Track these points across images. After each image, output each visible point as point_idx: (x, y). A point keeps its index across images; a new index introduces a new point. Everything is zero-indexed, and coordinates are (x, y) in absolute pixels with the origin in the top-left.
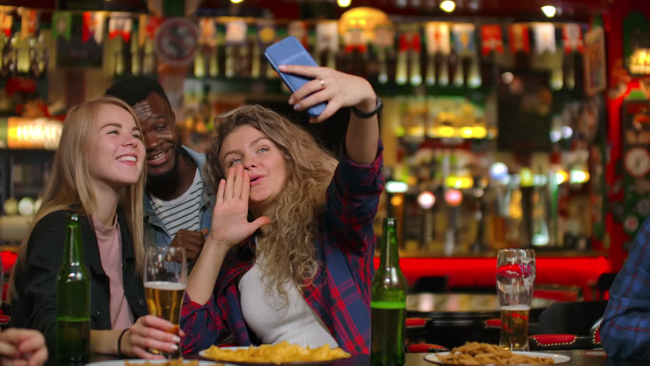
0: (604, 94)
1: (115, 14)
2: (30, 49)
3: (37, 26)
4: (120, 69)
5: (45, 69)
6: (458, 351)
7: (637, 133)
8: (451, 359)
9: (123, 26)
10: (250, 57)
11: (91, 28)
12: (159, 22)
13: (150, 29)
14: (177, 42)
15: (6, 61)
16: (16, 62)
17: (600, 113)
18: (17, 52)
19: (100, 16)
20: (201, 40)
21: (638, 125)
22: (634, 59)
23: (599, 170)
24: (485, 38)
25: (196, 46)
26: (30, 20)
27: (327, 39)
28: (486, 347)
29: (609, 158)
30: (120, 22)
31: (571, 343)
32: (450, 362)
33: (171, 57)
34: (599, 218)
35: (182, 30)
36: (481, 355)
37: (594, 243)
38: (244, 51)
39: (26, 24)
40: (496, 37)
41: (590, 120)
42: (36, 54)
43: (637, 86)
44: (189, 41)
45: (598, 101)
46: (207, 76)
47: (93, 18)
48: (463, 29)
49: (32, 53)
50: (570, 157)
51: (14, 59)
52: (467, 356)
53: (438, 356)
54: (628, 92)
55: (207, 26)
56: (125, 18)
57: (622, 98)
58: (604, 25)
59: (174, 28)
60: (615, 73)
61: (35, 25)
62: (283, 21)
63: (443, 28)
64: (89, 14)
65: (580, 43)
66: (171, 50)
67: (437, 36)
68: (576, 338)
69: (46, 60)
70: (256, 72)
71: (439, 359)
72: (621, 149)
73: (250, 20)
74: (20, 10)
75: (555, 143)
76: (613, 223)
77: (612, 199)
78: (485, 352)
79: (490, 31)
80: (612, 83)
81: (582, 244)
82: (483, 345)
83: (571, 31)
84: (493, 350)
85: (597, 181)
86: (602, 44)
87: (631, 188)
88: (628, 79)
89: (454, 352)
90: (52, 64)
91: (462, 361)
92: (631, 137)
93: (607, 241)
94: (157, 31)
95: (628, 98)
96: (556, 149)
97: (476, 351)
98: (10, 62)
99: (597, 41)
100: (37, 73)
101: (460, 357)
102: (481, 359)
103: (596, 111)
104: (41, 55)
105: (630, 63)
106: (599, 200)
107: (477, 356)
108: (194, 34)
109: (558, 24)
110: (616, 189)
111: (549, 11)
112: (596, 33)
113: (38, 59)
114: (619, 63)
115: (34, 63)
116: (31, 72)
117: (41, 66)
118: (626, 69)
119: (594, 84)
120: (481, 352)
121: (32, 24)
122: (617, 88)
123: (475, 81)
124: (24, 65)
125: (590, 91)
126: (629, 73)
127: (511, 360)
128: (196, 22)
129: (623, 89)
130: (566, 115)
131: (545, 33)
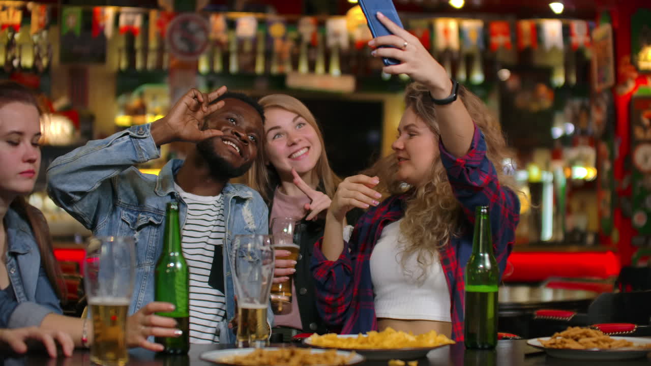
0: (613, 90)
1: (125, 9)
2: (35, 45)
3: (47, 22)
4: (124, 64)
5: (49, 64)
6: (560, 336)
7: (645, 129)
8: (554, 344)
9: (133, 22)
10: (254, 52)
11: (101, 23)
12: (170, 18)
13: (160, 24)
14: (188, 38)
15: (9, 57)
16: (20, 57)
17: (608, 109)
18: (20, 47)
19: (110, 11)
20: (212, 36)
21: (646, 121)
22: (642, 56)
23: (607, 166)
24: (494, 34)
25: (208, 41)
26: (40, 15)
27: (337, 35)
28: (588, 332)
29: (617, 153)
30: (130, 17)
31: (632, 332)
32: (554, 346)
33: (182, 52)
34: (607, 213)
35: (193, 26)
36: (583, 340)
37: (602, 238)
38: (248, 47)
39: (35, 19)
40: (505, 34)
41: (598, 116)
42: (39, 50)
43: (645, 82)
44: (200, 36)
45: (606, 97)
46: (211, 72)
47: (103, 13)
48: (472, 26)
49: (36, 49)
50: (571, 153)
51: (17, 54)
52: (570, 340)
53: (541, 341)
54: (636, 88)
55: (218, 22)
56: (135, 13)
57: (630, 94)
58: (612, 21)
59: (185, 24)
60: (623, 70)
61: (45, 20)
62: (292, 17)
63: (452, 24)
64: (99, 9)
65: (588, 39)
66: (182, 46)
67: (446, 32)
68: (636, 327)
69: (49, 56)
70: (260, 68)
71: (542, 343)
72: (630, 145)
73: (260, 16)
74: (30, 5)
75: (557, 139)
76: (622, 218)
77: (620, 195)
78: (588, 336)
79: (498, 27)
80: (620, 79)
81: (590, 239)
82: (584, 330)
83: (579, 27)
84: (595, 334)
85: (605, 176)
86: (610, 41)
87: (640, 184)
88: (635, 75)
89: (555, 337)
90: (56, 59)
91: (567, 346)
92: (639, 133)
93: (615, 236)
94: (168, 26)
95: (636, 94)
96: (558, 145)
97: (579, 336)
98: (14, 58)
99: (605, 38)
100: (40, 69)
101: (562, 342)
102: (585, 343)
103: (604, 107)
104: (44, 50)
105: (638, 60)
106: (607, 196)
107: (581, 341)
108: (205, 29)
109: (566, 21)
110: (625, 184)
111: (557, 8)
112: (604, 30)
113: (41, 55)
114: (626, 59)
115: (37, 58)
116: (35, 68)
117: (45, 62)
118: (634, 65)
119: (602, 79)
120: (584, 336)
121: (42, 19)
122: (625, 84)
123: (478, 77)
124: (28, 61)
125: (597, 87)
126: (637, 69)
127: (612, 344)
128: (207, 17)
129: (631, 85)
130: (568, 111)
131: (552, 29)
